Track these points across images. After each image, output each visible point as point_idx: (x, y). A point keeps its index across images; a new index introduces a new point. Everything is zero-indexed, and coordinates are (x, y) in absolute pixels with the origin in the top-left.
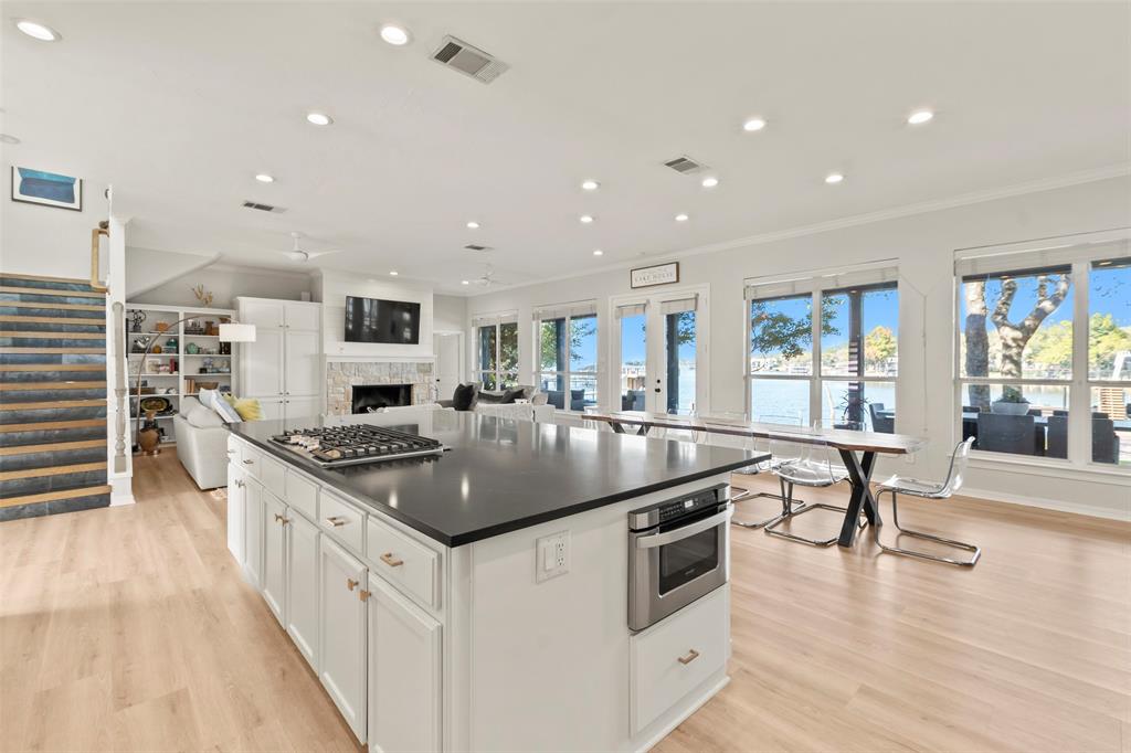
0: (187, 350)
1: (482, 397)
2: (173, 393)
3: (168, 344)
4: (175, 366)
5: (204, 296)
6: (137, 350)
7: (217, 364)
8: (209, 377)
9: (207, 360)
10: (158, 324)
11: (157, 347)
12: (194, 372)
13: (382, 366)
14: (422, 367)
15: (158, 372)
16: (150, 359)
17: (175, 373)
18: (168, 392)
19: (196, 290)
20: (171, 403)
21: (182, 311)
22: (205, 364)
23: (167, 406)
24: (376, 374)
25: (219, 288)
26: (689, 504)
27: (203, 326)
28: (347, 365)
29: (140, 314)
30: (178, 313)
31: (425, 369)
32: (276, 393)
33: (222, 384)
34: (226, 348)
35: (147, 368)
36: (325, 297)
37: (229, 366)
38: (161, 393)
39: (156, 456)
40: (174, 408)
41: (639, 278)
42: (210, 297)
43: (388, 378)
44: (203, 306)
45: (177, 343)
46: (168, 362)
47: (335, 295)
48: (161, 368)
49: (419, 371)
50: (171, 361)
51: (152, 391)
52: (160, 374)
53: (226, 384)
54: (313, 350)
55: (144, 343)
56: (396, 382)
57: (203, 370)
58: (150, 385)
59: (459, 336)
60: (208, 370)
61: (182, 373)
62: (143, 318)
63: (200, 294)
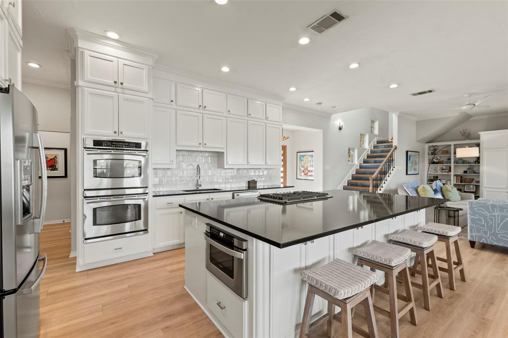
0: (456, 162)
3: (447, 160)
4: (449, 170)
5: (467, 134)
6: (434, 163)
8: (468, 175)
9: (468, 167)
10: (442, 151)
11: (442, 161)
12: (460, 172)
15: (443, 172)
16: (439, 166)
17: (450, 173)
18: (446, 182)
19: (462, 132)
22: (467, 169)
26: (222, 234)
29: (436, 147)
30: (451, 145)
34: (478, 160)
35: (438, 170)
37: (479, 170)
42: (470, 135)
44: (465, 140)
45: (450, 159)
46: (447, 168)
48: (444, 171)
52: (443, 173)
53: (478, 180)
55: (436, 160)
57: (465, 172)
58: (439, 178)
60: (468, 172)
61: (452, 173)
62: (437, 148)
63: (464, 134)
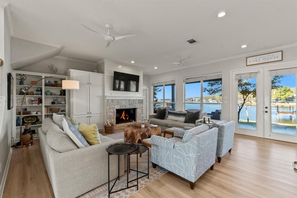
0: (46, 94)
1: (170, 113)
2: (39, 114)
3: (37, 91)
4: (40, 101)
5: (54, 69)
7: (59, 100)
8: (56, 106)
9: (55, 98)
10: (32, 81)
11: (32, 92)
12: (49, 103)
13: (127, 101)
14: (140, 101)
15: (32, 104)
16: (27, 98)
17: (40, 105)
18: (37, 113)
19: (50, 67)
20: (39, 118)
21: (43, 75)
22: (54, 100)
23: (37, 120)
24: (124, 104)
25: (60, 66)
27: (53, 83)
28: (114, 101)
29: (23, 77)
30: (42, 76)
31: (141, 102)
32: (86, 113)
33: (62, 109)
34: (63, 93)
35: (27, 102)
36: (105, 72)
37: (65, 101)
38: (34, 114)
39: (30, 147)
40: (40, 120)
41: (251, 61)
42: (57, 70)
43: (128, 105)
44: (53, 74)
45: (41, 90)
46: (37, 99)
47: (109, 70)
48: (34, 102)
49: (139, 103)
50: (39, 99)
51: (29, 113)
52: (34, 105)
53: (64, 109)
54: (100, 94)
55: (25, 90)
56: (131, 107)
57: (53, 103)
58: (28, 110)
59: (146, 89)
60: (56, 103)
61: (44, 104)
62: (25, 78)
63: (52, 69)
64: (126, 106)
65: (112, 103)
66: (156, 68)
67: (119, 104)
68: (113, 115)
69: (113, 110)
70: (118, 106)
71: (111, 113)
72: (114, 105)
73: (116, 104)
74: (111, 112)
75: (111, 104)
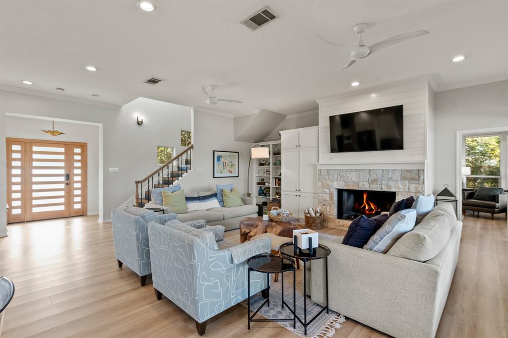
6: (261, 164)
13: (362, 173)
14: (408, 174)
16: (265, 168)
21: (271, 144)
28: (331, 172)
31: (412, 176)
32: (294, 189)
35: (265, 173)
49: (404, 178)
52: (268, 176)
64: (360, 184)
65: (327, 177)
66: (459, 59)
67: (342, 180)
68: (328, 199)
69: (329, 189)
70: (340, 182)
71: (324, 195)
72: (332, 181)
73: (336, 178)
74: (326, 194)
75: (325, 178)
